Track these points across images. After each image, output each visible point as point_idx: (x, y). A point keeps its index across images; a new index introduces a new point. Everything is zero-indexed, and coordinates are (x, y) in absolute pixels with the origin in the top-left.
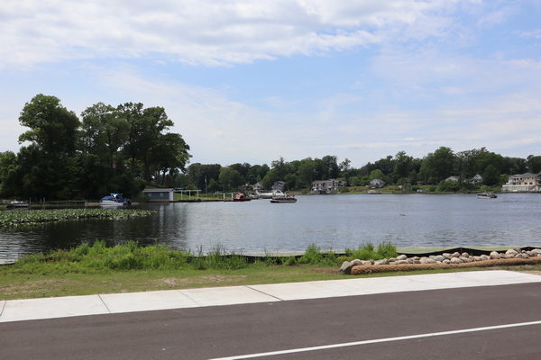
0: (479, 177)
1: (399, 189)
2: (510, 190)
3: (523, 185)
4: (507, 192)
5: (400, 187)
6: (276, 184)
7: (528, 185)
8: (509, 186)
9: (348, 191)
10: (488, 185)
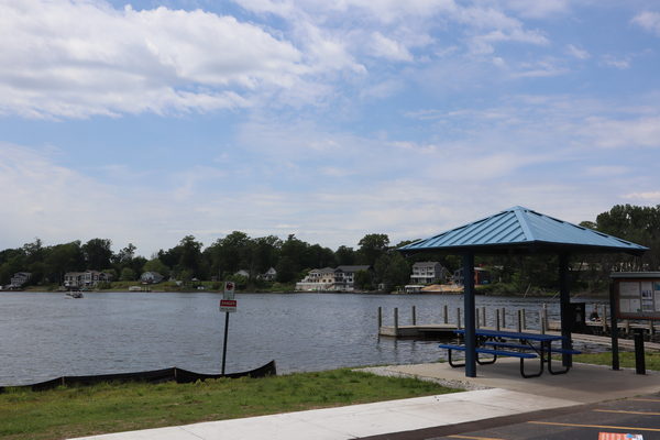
0: (273, 272)
1: (177, 286)
2: (305, 288)
3: (321, 283)
4: (301, 292)
5: (178, 283)
6: (16, 275)
7: (327, 282)
8: (304, 284)
9: (110, 287)
10: (282, 282)
